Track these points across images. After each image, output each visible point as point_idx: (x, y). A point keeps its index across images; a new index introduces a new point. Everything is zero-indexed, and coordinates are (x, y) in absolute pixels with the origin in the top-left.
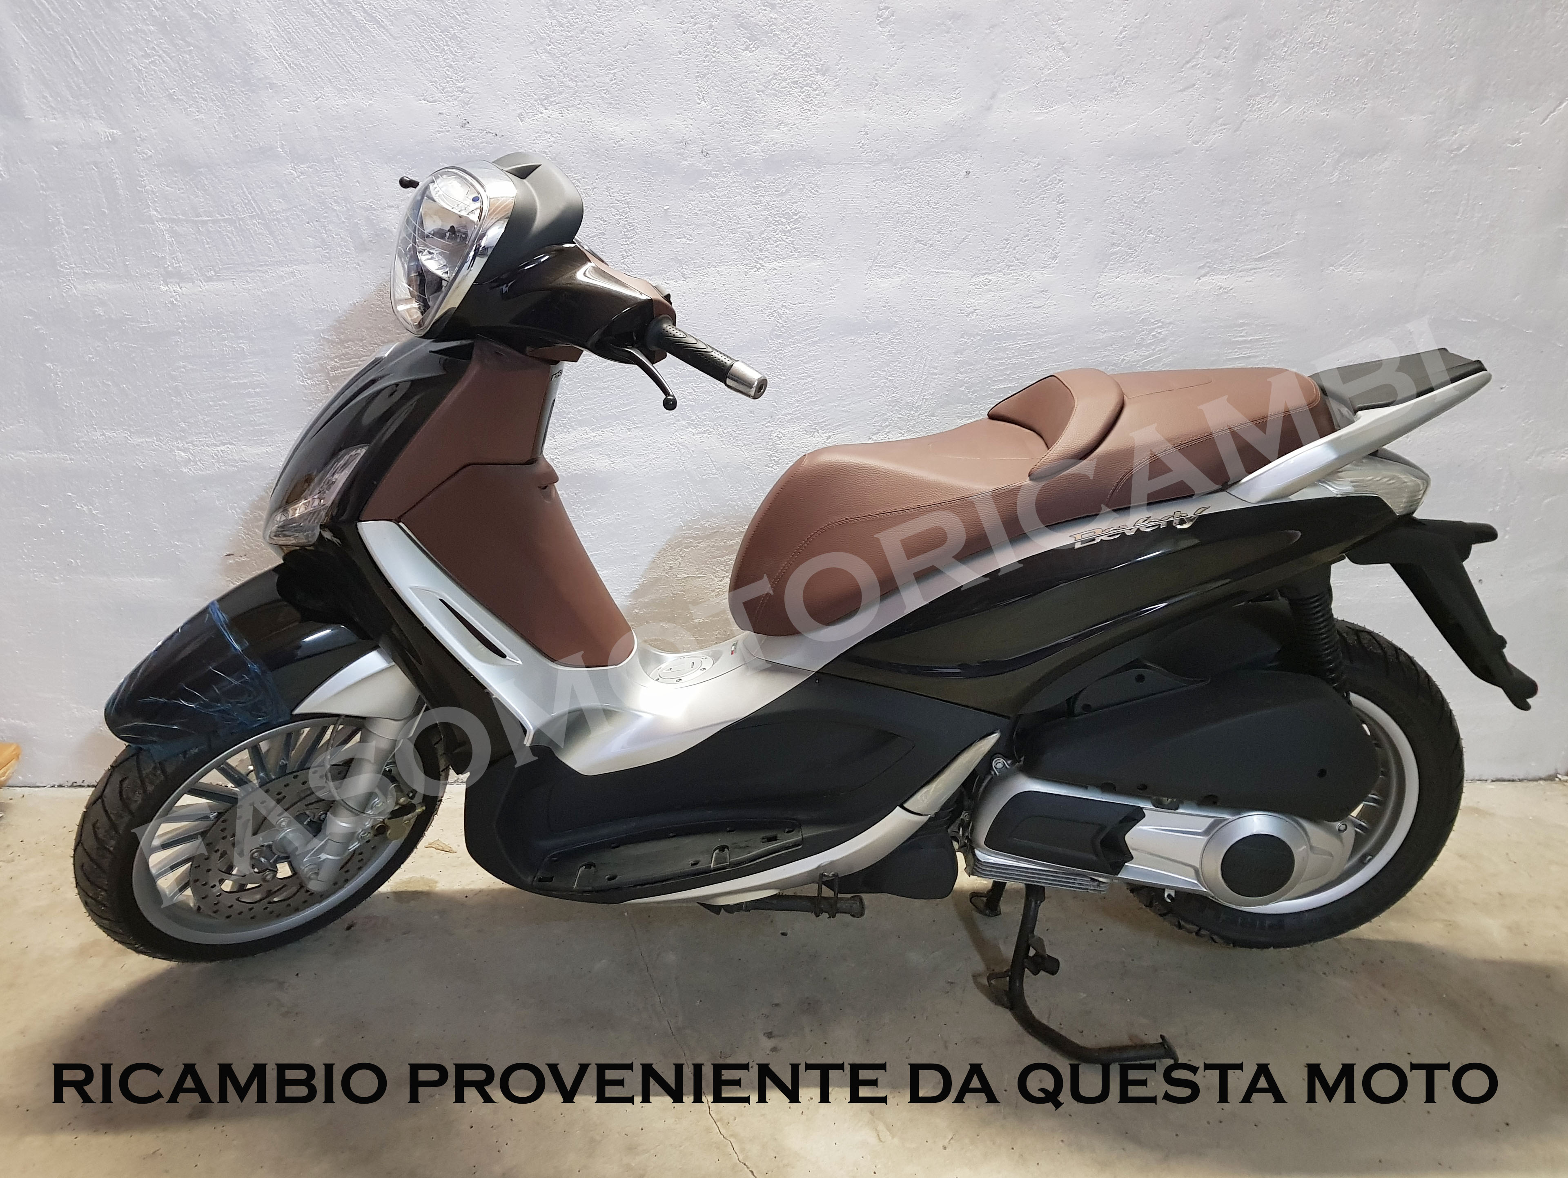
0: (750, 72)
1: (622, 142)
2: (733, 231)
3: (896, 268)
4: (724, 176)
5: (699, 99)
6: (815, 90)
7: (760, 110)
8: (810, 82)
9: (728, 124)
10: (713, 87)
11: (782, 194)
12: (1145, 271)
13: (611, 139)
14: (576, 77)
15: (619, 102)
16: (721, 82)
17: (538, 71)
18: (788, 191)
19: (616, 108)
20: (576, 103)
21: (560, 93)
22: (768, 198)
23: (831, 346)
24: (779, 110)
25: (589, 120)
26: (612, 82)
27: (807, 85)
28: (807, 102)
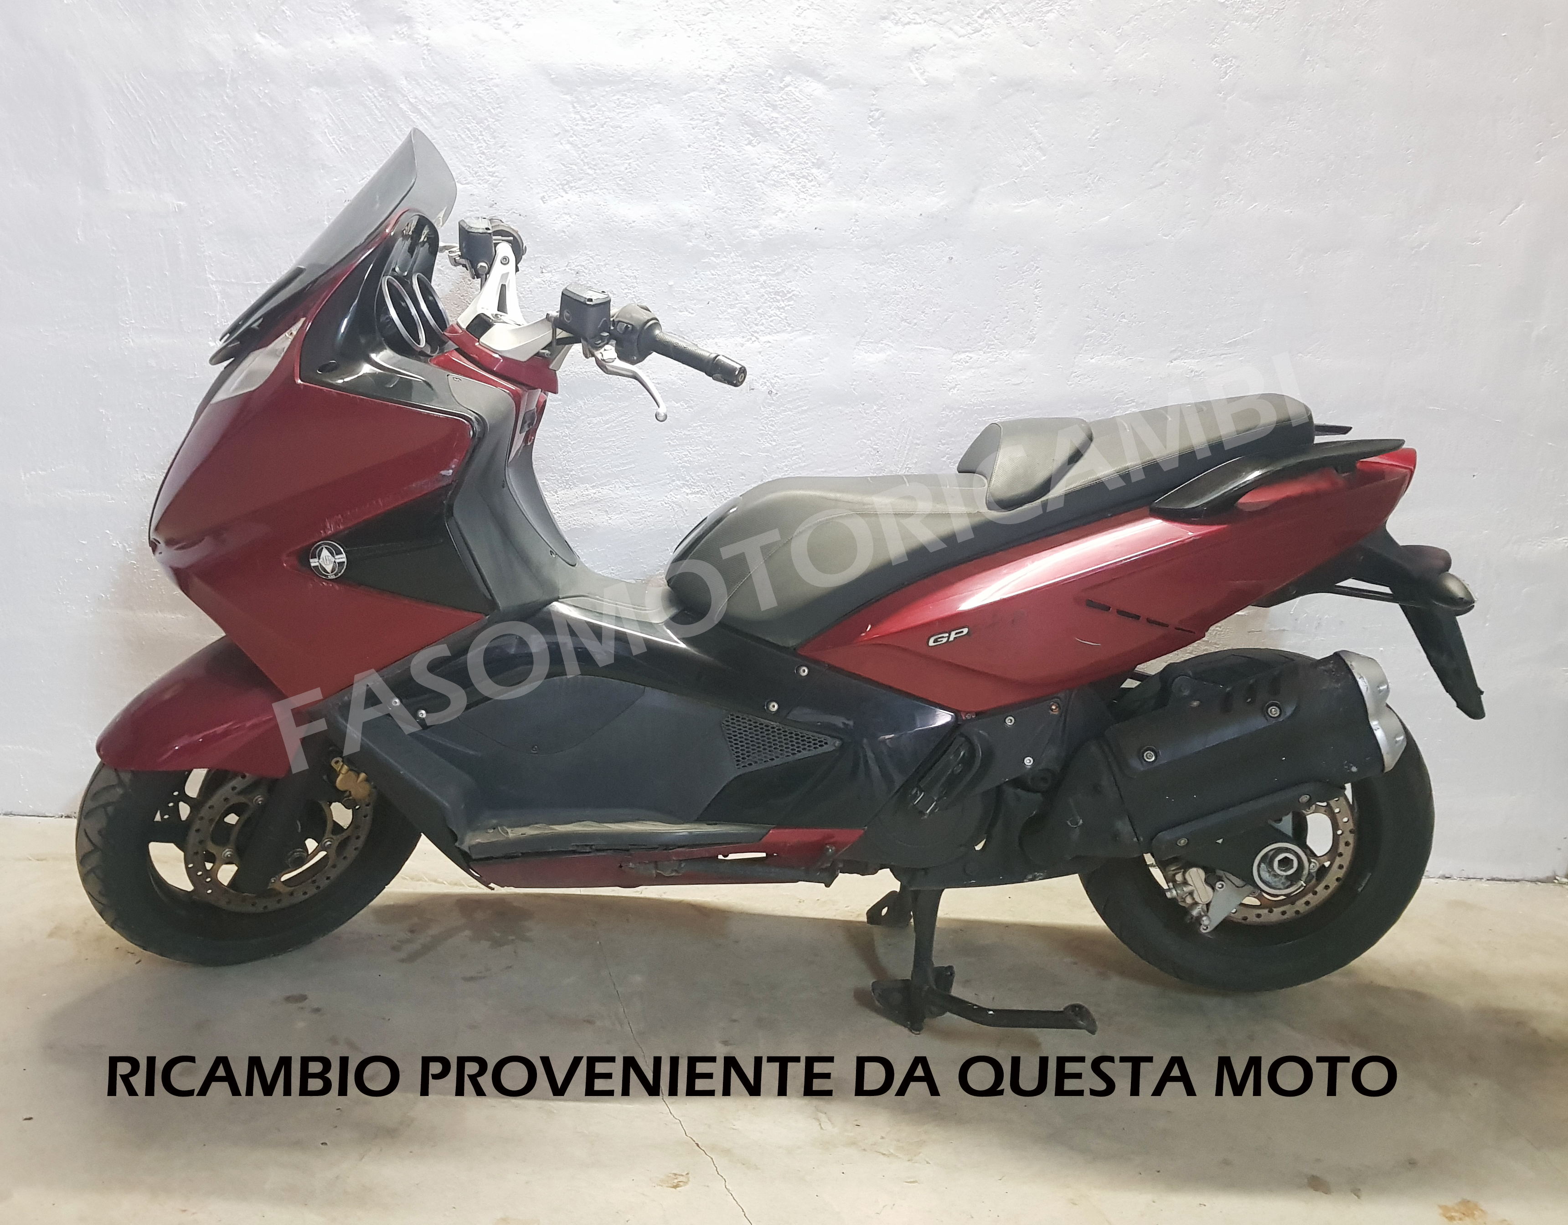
0: (752, 165)
1: (633, 224)
2: (732, 306)
3: (882, 344)
4: (725, 257)
5: (705, 187)
6: (810, 181)
7: (760, 198)
8: (806, 174)
9: (730, 210)
10: (717, 177)
11: (778, 274)
12: (1119, 353)
13: (623, 221)
14: (595, 165)
15: (632, 188)
16: (726, 173)
17: (561, 160)
18: (783, 271)
19: (629, 194)
20: (595, 187)
21: (580, 180)
22: (764, 278)
23: (820, 416)
24: (777, 198)
25: (605, 204)
26: (627, 171)
27: (803, 177)
28: (803, 192)
